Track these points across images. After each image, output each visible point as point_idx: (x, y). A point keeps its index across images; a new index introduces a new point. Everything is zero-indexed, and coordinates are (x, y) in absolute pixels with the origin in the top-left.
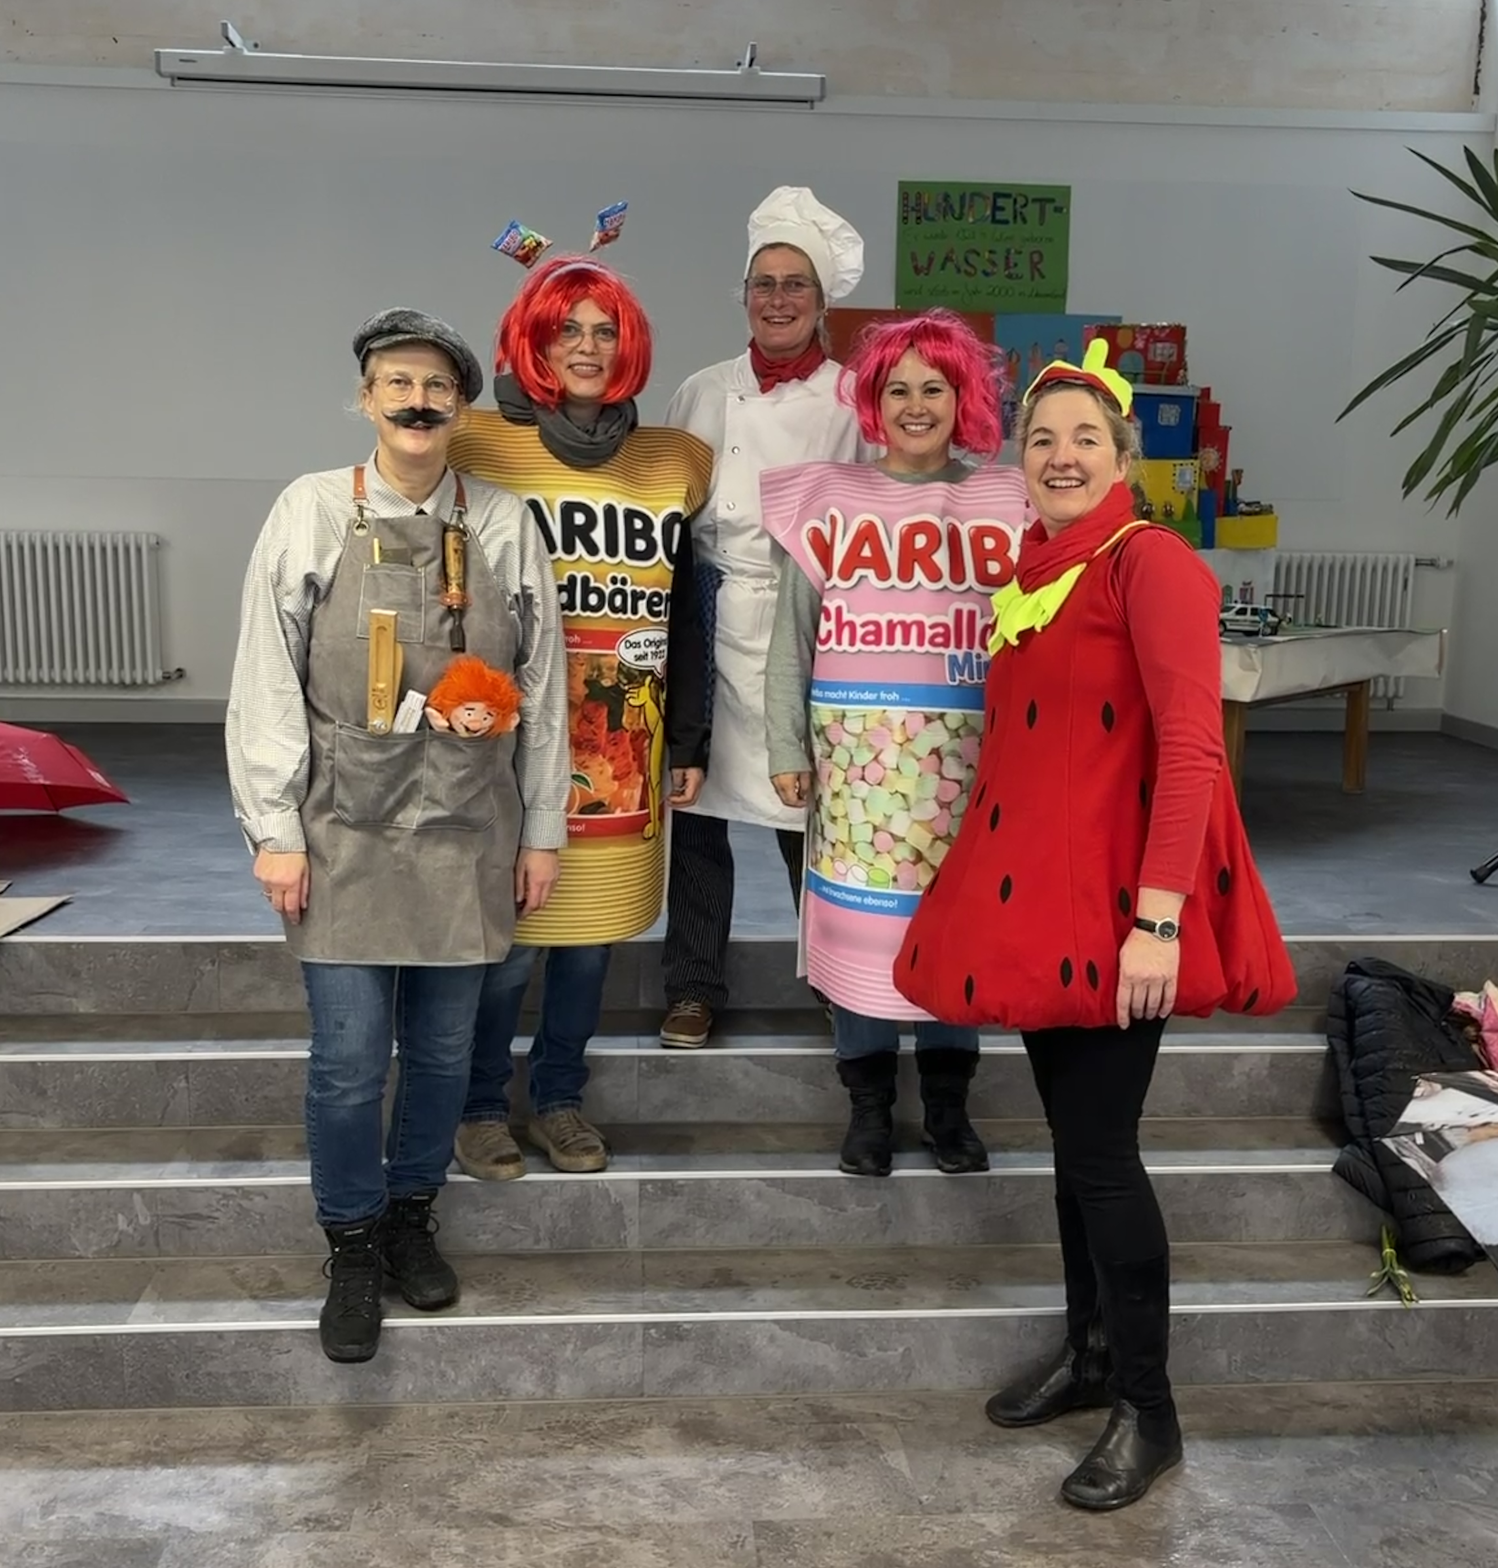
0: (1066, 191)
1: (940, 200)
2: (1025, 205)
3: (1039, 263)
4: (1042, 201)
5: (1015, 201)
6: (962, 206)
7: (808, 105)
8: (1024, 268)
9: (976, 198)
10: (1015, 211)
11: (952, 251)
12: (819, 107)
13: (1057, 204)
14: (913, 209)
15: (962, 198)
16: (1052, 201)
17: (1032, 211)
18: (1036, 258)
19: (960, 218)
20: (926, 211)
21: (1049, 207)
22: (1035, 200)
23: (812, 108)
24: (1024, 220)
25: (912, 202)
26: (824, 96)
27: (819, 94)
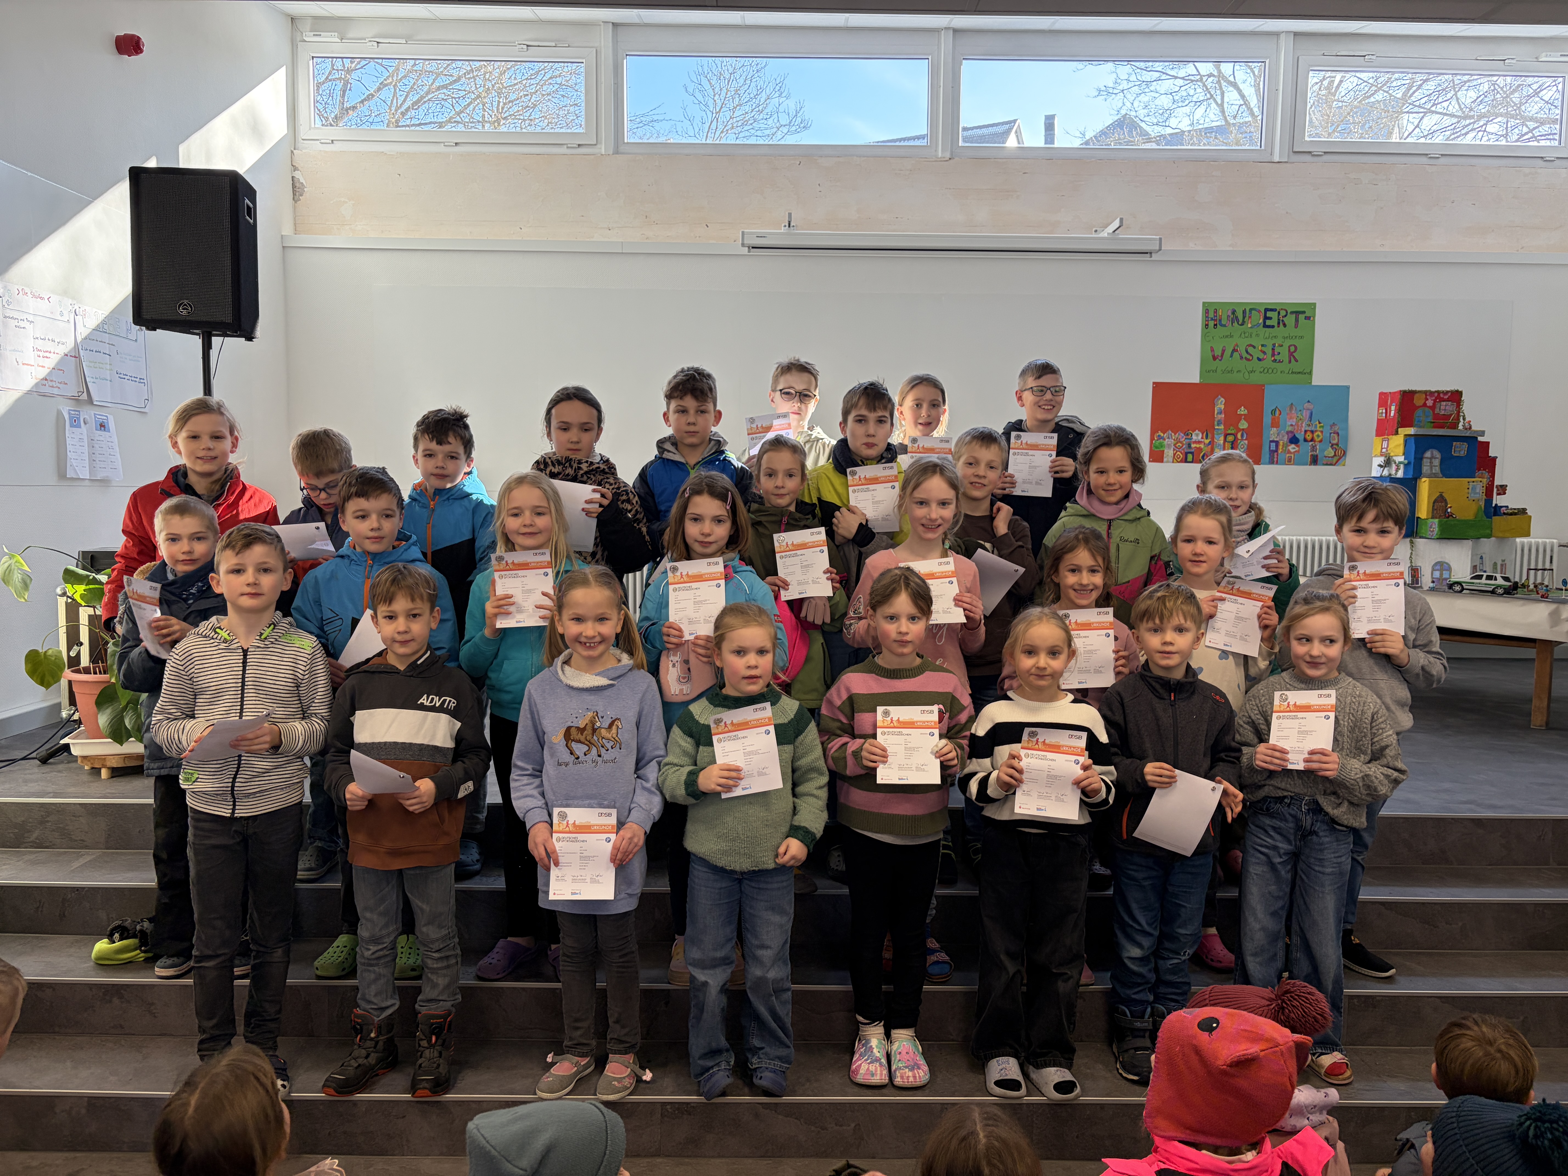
0: (1313, 306)
1: (1230, 313)
2: (1286, 316)
3: (1295, 351)
4: (1297, 313)
5: (1279, 313)
6: (1244, 317)
7: (1148, 255)
8: (1284, 355)
9: (1253, 312)
10: (1279, 319)
11: (1237, 345)
12: (1155, 257)
13: (1307, 314)
14: (1212, 319)
15: (1244, 312)
16: (1304, 312)
17: (1290, 320)
18: (1292, 349)
19: (1242, 325)
20: (1220, 320)
21: (1302, 317)
22: (1292, 313)
23: (1151, 257)
24: (1285, 325)
25: (1211, 315)
26: (1160, 250)
27: (1158, 248)
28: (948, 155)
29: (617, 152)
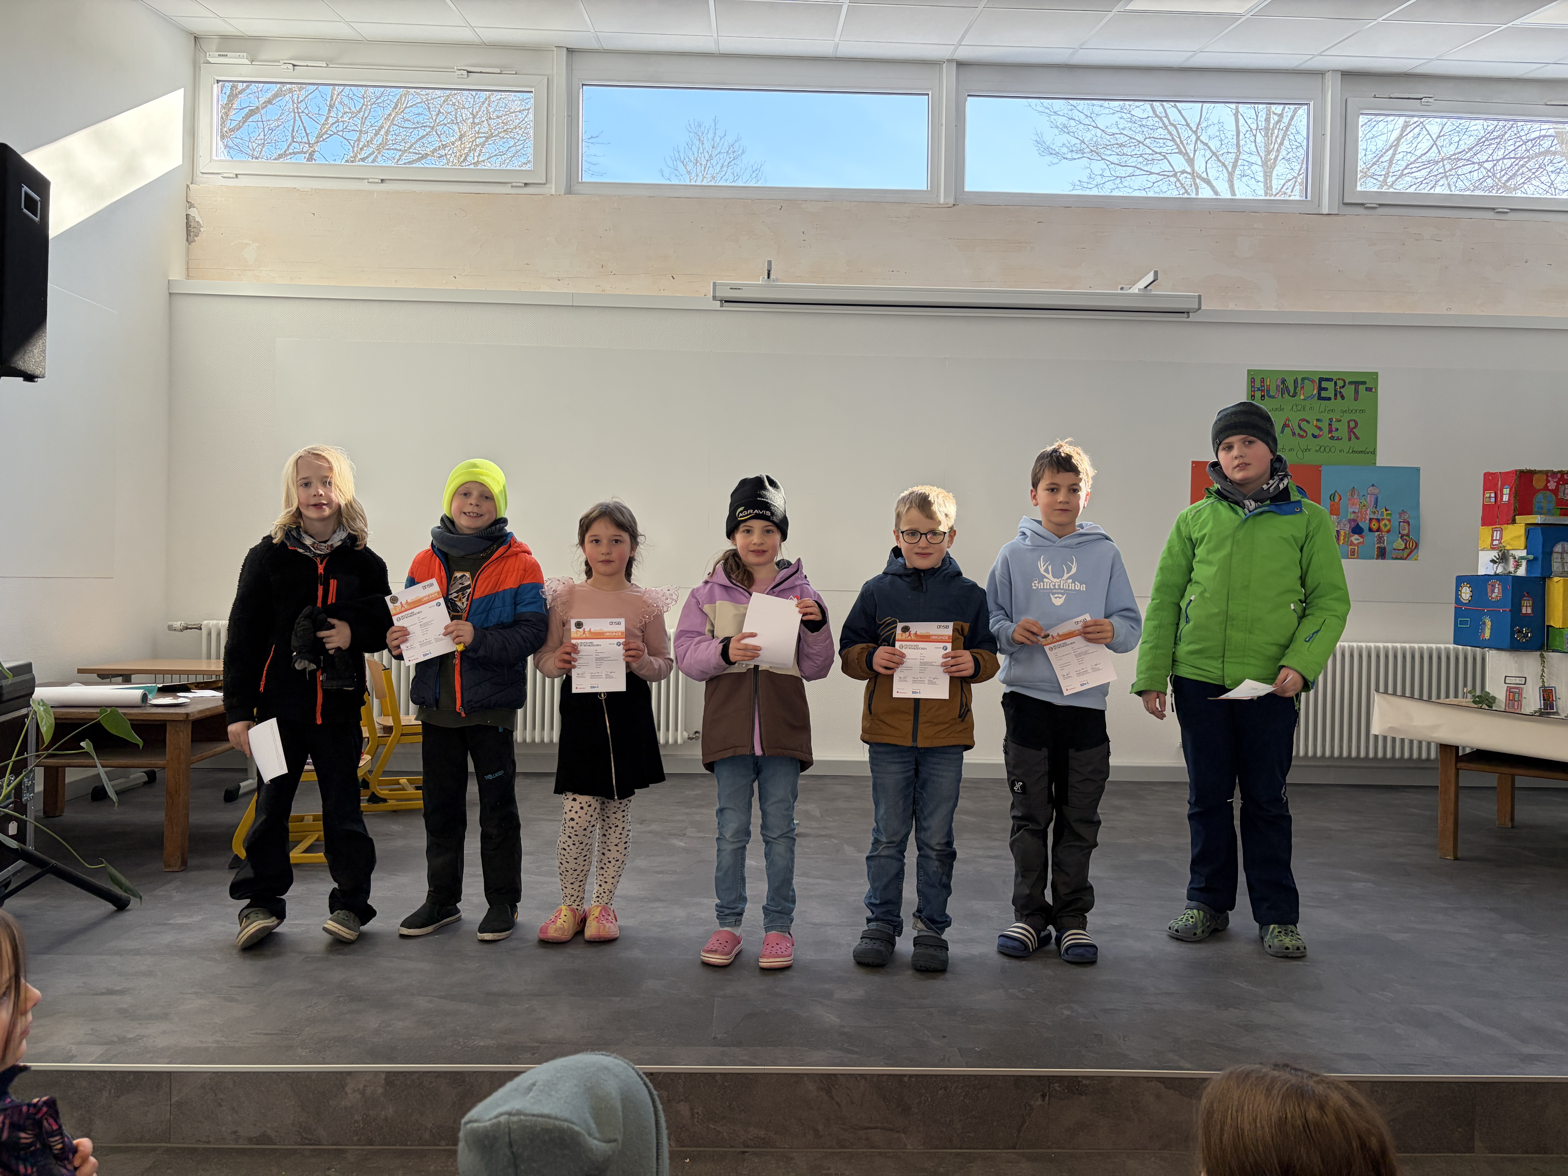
0: (1374, 376)
1: (1279, 383)
2: (1343, 387)
3: (1355, 427)
4: (1357, 384)
5: (1336, 383)
6: (1295, 388)
7: (1185, 315)
8: (1343, 432)
9: (1306, 381)
10: (1335, 390)
11: (1288, 419)
12: (1193, 317)
13: (1368, 386)
14: (1259, 389)
15: (1296, 381)
16: (1364, 383)
17: (1349, 391)
18: (1352, 424)
19: (1293, 396)
20: (1268, 391)
21: (1362, 388)
22: (1351, 383)
23: (1188, 317)
24: (1343, 397)
25: (1258, 384)
26: (1199, 309)
27: (1196, 306)
28: (951, 201)
29: (569, 191)
